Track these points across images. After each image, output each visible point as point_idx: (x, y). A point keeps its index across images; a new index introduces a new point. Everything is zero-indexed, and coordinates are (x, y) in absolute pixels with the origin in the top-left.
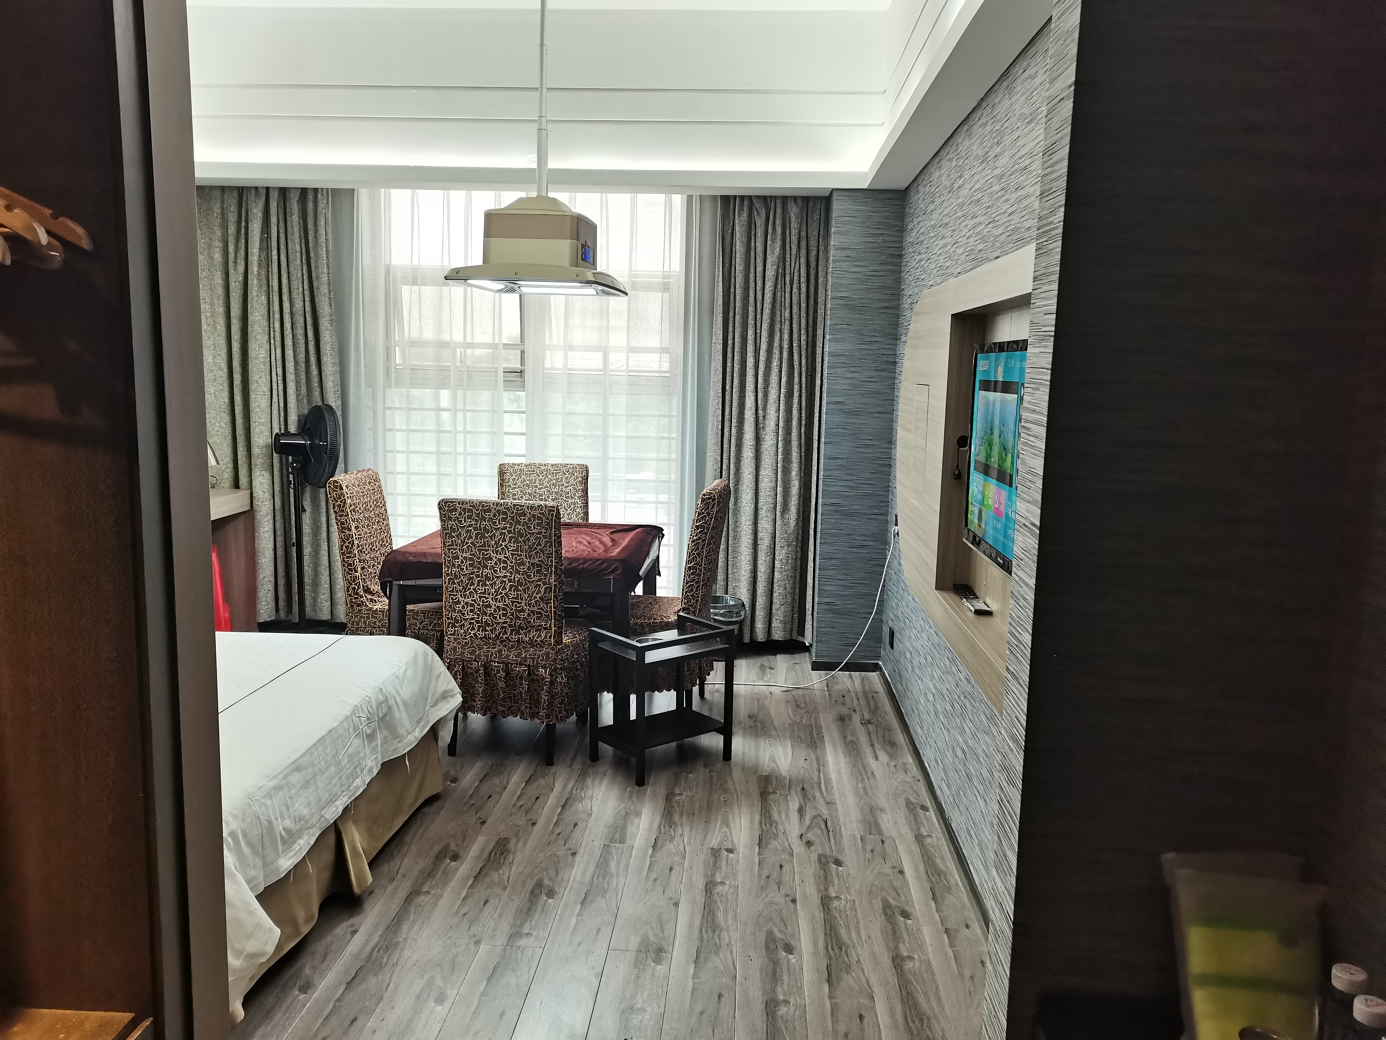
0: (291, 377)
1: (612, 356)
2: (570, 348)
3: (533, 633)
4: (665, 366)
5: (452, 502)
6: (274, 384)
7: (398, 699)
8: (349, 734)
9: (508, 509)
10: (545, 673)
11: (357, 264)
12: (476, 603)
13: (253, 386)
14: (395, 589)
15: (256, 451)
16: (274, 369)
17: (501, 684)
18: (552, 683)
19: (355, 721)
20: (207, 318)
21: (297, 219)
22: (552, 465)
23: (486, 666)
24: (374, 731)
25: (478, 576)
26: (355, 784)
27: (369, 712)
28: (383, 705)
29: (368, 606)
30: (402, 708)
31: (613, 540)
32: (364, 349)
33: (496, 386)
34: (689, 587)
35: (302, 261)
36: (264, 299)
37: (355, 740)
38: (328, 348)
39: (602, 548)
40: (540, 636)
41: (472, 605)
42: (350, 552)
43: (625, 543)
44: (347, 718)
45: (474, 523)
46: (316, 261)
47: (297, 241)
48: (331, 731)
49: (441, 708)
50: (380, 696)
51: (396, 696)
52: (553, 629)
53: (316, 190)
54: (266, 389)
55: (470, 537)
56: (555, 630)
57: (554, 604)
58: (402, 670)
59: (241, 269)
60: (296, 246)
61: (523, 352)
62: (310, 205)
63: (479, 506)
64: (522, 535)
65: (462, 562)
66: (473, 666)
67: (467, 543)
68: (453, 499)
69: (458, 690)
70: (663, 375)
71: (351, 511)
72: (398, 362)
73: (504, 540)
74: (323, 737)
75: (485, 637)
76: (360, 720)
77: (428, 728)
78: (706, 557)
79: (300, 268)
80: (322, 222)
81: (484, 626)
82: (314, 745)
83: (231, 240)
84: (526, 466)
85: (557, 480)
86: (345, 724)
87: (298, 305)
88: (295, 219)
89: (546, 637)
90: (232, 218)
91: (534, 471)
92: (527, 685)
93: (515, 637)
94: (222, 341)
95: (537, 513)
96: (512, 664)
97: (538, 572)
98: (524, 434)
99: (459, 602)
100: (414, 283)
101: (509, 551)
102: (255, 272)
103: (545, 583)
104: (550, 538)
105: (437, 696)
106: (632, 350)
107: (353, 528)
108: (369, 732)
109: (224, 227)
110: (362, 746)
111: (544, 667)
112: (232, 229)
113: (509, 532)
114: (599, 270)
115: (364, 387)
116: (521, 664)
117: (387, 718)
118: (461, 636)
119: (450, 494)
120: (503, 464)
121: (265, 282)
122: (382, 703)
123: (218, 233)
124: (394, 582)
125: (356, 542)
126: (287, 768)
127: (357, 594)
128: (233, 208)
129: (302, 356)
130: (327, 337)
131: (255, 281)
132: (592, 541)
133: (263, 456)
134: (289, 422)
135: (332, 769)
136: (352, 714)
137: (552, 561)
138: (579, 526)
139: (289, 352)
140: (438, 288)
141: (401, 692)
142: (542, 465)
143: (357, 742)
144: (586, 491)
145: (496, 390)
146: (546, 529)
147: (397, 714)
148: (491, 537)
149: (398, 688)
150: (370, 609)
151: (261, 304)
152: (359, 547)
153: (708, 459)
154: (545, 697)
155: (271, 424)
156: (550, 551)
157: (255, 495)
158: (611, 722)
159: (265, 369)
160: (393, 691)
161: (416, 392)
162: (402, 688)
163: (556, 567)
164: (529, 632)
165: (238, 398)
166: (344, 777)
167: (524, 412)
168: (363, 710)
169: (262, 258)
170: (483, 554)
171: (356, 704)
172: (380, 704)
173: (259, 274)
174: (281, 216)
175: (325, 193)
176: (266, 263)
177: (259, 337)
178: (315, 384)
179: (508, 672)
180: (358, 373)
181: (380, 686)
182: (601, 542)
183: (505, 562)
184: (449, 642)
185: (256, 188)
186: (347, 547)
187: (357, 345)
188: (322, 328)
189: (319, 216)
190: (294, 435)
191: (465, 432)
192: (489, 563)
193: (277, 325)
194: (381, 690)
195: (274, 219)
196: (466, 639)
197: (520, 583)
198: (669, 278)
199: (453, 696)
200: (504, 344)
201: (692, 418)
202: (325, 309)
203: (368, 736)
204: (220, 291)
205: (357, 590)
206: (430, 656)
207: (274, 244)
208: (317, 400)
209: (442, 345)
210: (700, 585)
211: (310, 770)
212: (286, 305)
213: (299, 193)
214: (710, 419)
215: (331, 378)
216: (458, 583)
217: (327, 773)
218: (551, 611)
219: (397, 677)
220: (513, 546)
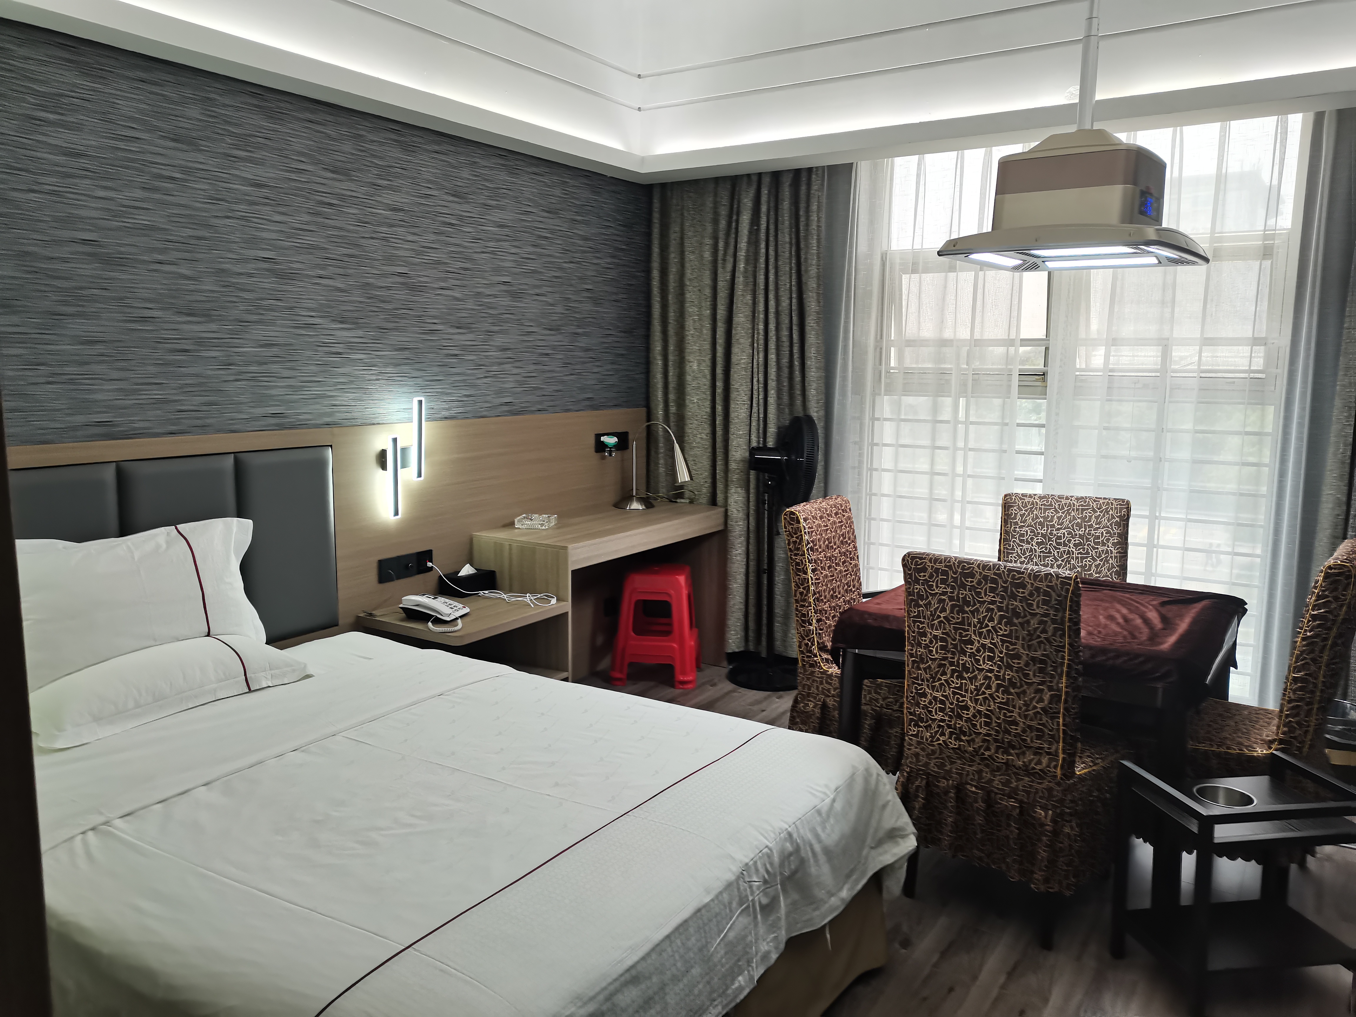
0: (772, 384)
1: (1177, 353)
2: (1114, 342)
3: (1029, 756)
4: (1259, 363)
5: (921, 559)
6: (755, 392)
7: (817, 847)
8: (731, 911)
9: (999, 575)
10: (1046, 817)
11: (851, 252)
12: (948, 700)
13: (733, 395)
14: (850, 658)
15: (733, 466)
16: (755, 375)
17: (979, 820)
18: (1056, 833)
19: (742, 888)
20: (694, 321)
21: (788, 206)
22: (1078, 499)
23: (960, 789)
24: (774, 901)
25: (952, 664)
26: (737, 985)
27: (767, 871)
28: (792, 858)
29: (822, 668)
30: (822, 858)
31: (1164, 619)
32: (853, 351)
33: (1009, 392)
34: (1292, 708)
35: (791, 253)
36: (749, 297)
37: (741, 919)
38: (813, 350)
39: (1146, 630)
40: (1039, 763)
41: (942, 702)
42: (804, 600)
43: (1183, 626)
44: (729, 885)
45: (949, 590)
46: (806, 253)
47: (787, 231)
48: (699, 910)
49: (886, 852)
50: (788, 845)
51: (814, 842)
52: (1061, 756)
53: (810, 170)
54: (746, 398)
55: (944, 610)
56: (1064, 758)
57: (1064, 720)
58: (828, 801)
59: (729, 266)
60: (785, 237)
61: (1047, 349)
62: (803, 188)
63: (958, 567)
64: (1017, 615)
65: (931, 642)
66: (941, 785)
67: (939, 617)
68: (924, 554)
69: (911, 828)
70: (1252, 375)
71: (808, 550)
72: (892, 364)
73: (992, 619)
74: (686, 921)
75: (959, 749)
76: (751, 887)
77: (864, 881)
78: (1327, 665)
79: (788, 261)
80: (814, 207)
81: (958, 734)
82: (668, 937)
83: (721, 235)
84: (1041, 498)
85: (1083, 519)
86: (725, 896)
87: (785, 303)
88: (786, 205)
89: (1048, 766)
90: (724, 212)
91: (1051, 505)
92: (1018, 829)
93: (1002, 757)
94: (707, 346)
95: (1043, 586)
96: (996, 794)
97: (1041, 670)
98: (1042, 453)
99: (924, 695)
100: (914, 271)
101: (997, 635)
102: (742, 269)
103: (1050, 689)
104: (1063, 623)
105: (881, 834)
106: (1208, 342)
107: (809, 571)
108: (765, 901)
109: (716, 222)
110: (752, 926)
111: (1045, 808)
112: (723, 224)
113: (1000, 609)
114: (1165, 225)
115: (850, 395)
116: (1010, 797)
117: (799, 875)
118: (927, 740)
119: (920, 545)
120: (1009, 495)
121: (752, 280)
122: (790, 854)
123: (709, 228)
124: (849, 650)
125: (812, 588)
126: (616, 980)
127: (810, 651)
128: (725, 201)
129: (785, 361)
130: (812, 338)
131: (741, 279)
132: (1131, 616)
133: (738, 471)
134: (769, 434)
135: (696, 971)
136: (738, 879)
137: (1063, 658)
138: (1111, 586)
139: (772, 357)
140: (943, 274)
141: (823, 836)
142: (1063, 498)
143: (744, 921)
144: (1124, 536)
145: (1009, 398)
146: (1057, 610)
147: (813, 870)
148: (973, 612)
149: (819, 830)
150: (825, 672)
151: (746, 304)
152: (815, 594)
153: (1324, 498)
154: (1043, 853)
155: (750, 437)
156: (1061, 642)
157: (729, 513)
158: (1146, 903)
159: (746, 374)
160: (809, 836)
161: (909, 400)
162: (824, 828)
163: (1069, 666)
164: (1024, 753)
165: (719, 408)
166: (716, 979)
167: (1043, 426)
168: (757, 870)
169: (751, 254)
170: (961, 635)
171: (747, 860)
172: (786, 857)
173: (746, 270)
174: (772, 205)
175: (820, 172)
176: (753, 259)
177: (742, 341)
178: (798, 392)
179: (990, 802)
180: (844, 378)
181: (789, 829)
182: (1146, 621)
183: (991, 650)
184: (910, 745)
185: (749, 176)
186: (801, 593)
187: (845, 347)
188: (808, 328)
189: (812, 200)
190: (770, 449)
191: (967, 449)
192: (969, 649)
193: (761, 327)
194: (790, 835)
195: (764, 208)
196: (933, 746)
197: (1012, 684)
198: (1273, 237)
199: (904, 837)
200: (1022, 340)
201: (1299, 439)
202: (812, 306)
203: (763, 908)
204: (708, 292)
205: (811, 647)
206: (875, 776)
207: (763, 236)
208: (799, 412)
209: (943, 343)
210: (1312, 709)
211: (655, 979)
212: (772, 303)
213: (791, 175)
214: (1333, 439)
215: (814, 385)
216: (925, 669)
217: (685, 981)
218: (1058, 730)
219: (819, 812)
220: (1004, 630)
